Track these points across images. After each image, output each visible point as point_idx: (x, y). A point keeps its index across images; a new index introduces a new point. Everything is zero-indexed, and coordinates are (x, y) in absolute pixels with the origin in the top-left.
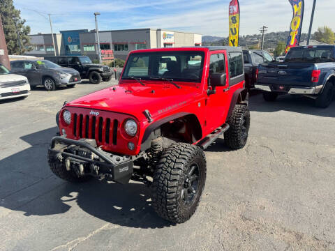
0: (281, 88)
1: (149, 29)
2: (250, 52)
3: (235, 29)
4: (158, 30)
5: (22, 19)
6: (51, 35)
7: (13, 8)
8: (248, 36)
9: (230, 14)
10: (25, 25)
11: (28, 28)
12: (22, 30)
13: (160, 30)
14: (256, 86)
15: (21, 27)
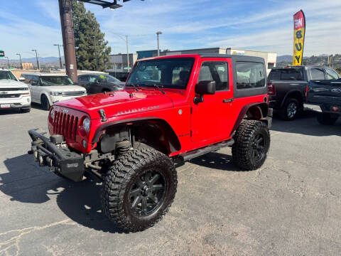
0: (334, 108)
1: (218, 48)
2: (306, 68)
3: (300, 44)
4: (228, 49)
5: (105, 41)
6: (126, 55)
7: (99, 31)
8: (337, 55)
9: (295, 29)
10: (107, 46)
11: (110, 49)
12: (104, 50)
13: (230, 49)
14: (306, 106)
15: (104, 48)
